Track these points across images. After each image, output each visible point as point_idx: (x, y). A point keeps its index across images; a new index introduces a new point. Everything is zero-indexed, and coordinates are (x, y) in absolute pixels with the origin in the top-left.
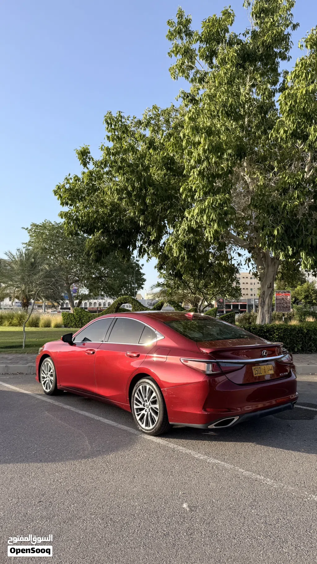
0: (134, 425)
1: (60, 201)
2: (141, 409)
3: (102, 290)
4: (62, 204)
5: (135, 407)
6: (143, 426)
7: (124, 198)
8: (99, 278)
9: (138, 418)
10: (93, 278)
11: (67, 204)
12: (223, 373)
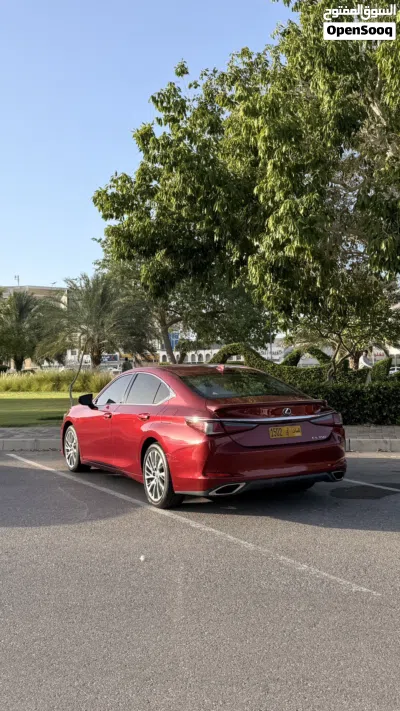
0: (144, 498)
1: (101, 213)
2: (152, 479)
3: (218, 334)
4: (106, 217)
5: (147, 477)
6: (153, 498)
7: (184, 206)
8: (212, 315)
9: (149, 489)
10: (203, 315)
11: (112, 216)
12: (227, 434)
